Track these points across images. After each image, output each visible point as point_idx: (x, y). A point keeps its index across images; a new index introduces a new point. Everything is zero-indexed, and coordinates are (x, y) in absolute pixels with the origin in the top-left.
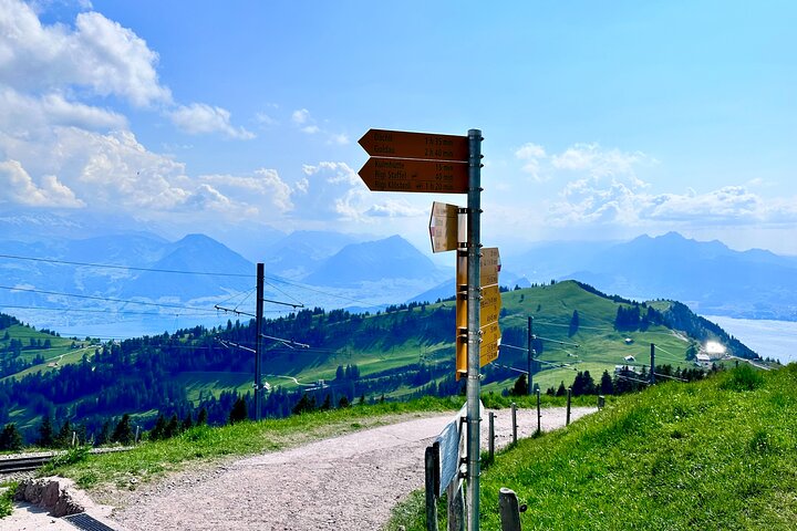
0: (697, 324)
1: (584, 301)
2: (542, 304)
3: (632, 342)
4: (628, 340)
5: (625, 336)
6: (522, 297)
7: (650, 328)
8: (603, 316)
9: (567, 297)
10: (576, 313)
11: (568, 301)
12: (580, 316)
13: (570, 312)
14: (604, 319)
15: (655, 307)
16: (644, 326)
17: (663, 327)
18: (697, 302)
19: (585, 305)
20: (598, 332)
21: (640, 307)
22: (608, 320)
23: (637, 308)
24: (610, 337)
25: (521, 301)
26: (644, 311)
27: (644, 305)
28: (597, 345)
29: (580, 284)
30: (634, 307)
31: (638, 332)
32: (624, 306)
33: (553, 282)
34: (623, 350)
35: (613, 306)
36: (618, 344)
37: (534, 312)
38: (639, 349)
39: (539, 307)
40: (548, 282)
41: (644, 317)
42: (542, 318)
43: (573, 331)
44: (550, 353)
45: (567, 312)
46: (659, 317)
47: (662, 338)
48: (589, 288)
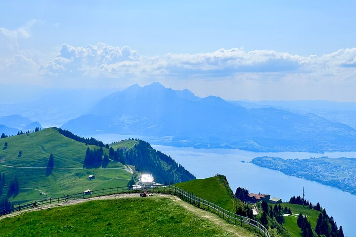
0: (155, 158)
1: (61, 146)
2: (22, 150)
3: (93, 178)
4: (91, 176)
5: (89, 173)
6: (6, 144)
7: (109, 165)
8: (74, 157)
9: (47, 143)
10: (52, 155)
11: (47, 146)
12: (56, 158)
13: (47, 156)
14: (75, 160)
15: (115, 148)
16: (105, 163)
17: (119, 163)
18: (172, 137)
19: (61, 148)
20: (69, 171)
21: (104, 148)
22: (77, 160)
23: (101, 150)
24: (77, 174)
25: (4, 149)
26: (106, 152)
27: (107, 146)
28: (66, 182)
29: (60, 131)
30: (99, 148)
31: (101, 168)
32: (92, 147)
33: (37, 130)
34: (85, 185)
35: (83, 148)
36: (83, 180)
37: (15, 158)
38: (97, 183)
39: (20, 153)
40: (32, 130)
41: (106, 157)
42: (22, 162)
43: (49, 172)
44: (26, 193)
45: (45, 156)
46: (116, 156)
47: (116, 172)
48: (67, 134)
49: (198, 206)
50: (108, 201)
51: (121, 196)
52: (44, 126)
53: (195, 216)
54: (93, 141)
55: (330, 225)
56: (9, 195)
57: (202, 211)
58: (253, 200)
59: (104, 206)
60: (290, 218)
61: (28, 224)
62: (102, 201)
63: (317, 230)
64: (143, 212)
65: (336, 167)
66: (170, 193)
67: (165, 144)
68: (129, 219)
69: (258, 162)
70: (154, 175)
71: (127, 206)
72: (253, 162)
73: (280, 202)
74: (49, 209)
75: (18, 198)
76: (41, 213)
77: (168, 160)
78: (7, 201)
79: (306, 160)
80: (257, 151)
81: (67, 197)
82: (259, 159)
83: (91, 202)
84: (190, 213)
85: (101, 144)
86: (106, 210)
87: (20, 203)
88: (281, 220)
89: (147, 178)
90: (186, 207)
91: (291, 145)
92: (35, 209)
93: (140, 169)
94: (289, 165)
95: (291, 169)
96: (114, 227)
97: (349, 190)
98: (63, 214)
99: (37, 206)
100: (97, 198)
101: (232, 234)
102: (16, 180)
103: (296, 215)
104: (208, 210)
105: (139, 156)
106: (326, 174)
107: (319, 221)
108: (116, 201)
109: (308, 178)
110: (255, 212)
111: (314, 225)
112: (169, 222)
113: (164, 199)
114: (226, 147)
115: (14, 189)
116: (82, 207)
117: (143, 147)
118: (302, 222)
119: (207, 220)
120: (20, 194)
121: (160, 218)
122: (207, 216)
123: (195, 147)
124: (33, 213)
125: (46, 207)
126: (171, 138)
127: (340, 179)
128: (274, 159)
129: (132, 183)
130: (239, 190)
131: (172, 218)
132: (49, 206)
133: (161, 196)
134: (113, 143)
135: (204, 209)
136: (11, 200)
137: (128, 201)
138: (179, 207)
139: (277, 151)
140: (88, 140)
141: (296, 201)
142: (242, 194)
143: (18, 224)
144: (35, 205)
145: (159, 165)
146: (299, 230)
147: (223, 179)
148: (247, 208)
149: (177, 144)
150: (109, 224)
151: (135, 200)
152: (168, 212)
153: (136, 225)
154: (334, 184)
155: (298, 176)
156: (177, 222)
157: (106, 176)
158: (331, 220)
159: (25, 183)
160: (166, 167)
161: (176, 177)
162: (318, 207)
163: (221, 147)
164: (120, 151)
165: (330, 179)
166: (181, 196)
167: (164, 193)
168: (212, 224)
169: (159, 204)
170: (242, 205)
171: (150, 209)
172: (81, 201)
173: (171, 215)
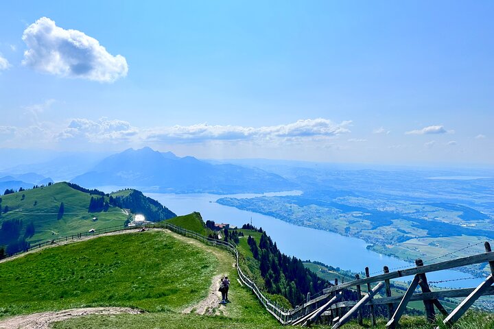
2: (38, 200)
3: (96, 219)
4: (94, 218)
5: (93, 216)
6: (24, 196)
7: (110, 209)
9: (58, 194)
10: (62, 203)
11: (58, 197)
12: (65, 205)
13: (58, 204)
14: (81, 206)
15: (114, 196)
16: (106, 208)
17: (117, 208)
19: (70, 198)
20: (77, 216)
21: (105, 197)
22: (84, 207)
23: (103, 198)
24: (83, 218)
25: (22, 200)
26: (107, 199)
27: (108, 195)
28: (74, 224)
29: (69, 184)
30: (101, 197)
31: (102, 212)
32: (95, 196)
33: (50, 184)
34: (90, 226)
35: (88, 197)
36: (87, 222)
37: (31, 206)
38: (100, 223)
39: (36, 202)
40: (46, 184)
41: (107, 203)
42: (37, 210)
43: (59, 217)
44: (40, 234)
45: (57, 204)
46: (115, 202)
47: (115, 214)
48: (75, 187)
49: (185, 235)
50: (114, 236)
51: (124, 232)
52: (55, 181)
53: (183, 243)
54: (96, 192)
55: (268, 242)
56: (26, 237)
57: (187, 238)
58: (218, 228)
59: (111, 240)
60: (243, 239)
61: (48, 257)
62: (110, 236)
63: (260, 246)
64: (142, 242)
65: (271, 203)
66: (162, 227)
67: (154, 192)
68: (132, 248)
69: (221, 202)
70: (145, 215)
71: (129, 239)
72: (217, 202)
73: (236, 228)
74: (66, 245)
75: (33, 239)
76: (59, 248)
77: (156, 203)
78: (24, 240)
79: (253, 199)
80: (220, 194)
81: (80, 235)
82: (221, 199)
83: (100, 238)
84: (179, 240)
85: (102, 194)
86: (112, 243)
87: (35, 242)
88: (237, 241)
89: (140, 218)
90: (175, 237)
91: (243, 189)
92: (54, 245)
93: (134, 211)
94: (241, 203)
95: (243, 206)
96: (121, 255)
97: (279, 218)
98: (78, 248)
99: (55, 243)
100: (104, 235)
101: (211, 253)
102: (32, 224)
103: (246, 237)
104: (192, 237)
105: (133, 201)
106: (265, 207)
107: (262, 240)
108: (121, 235)
109: (254, 211)
110: (220, 237)
111: (258, 242)
112: (164, 248)
113: (158, 232)
114: (199, 192)
115: (31, 232)
116: (94, 241)
117: (137, 195)
118: (251, 241)
119: (192, 244)
120: (36, 235)
121: (157, 246)
122: (191, 242)
123: (177, 193)
124: (52, 249)
125: (63, 243)
126: (158, 187)
127: (274, 210)
128: (232, 199)
129: (128, 222)
130: (208, 221)
131: (166, 245)
132: (66, 242)
133: (156, 229)
134: (113, 193)
135: (189, 237)
136: (28, 240)
137: (130, 235)
138: (170, 237)
139: (233, 194)
140: (92, 191)
141: (247, 227)
142: (210, 224)
143: (40, 258)
144: (53, 243)
145: (149, 208)
146: (249, 247)
147: (198, 214)
148: (215, 234)
149: (162, 191)
150: (116, 253)
151: (135, 234)
152: (162, 241)
153: (138, 253)
154: (270, 214)
155: (247, 210)
156: (170, 248)
157: (107, 218)
158: (269, 239)
159: (40, 226)
160: (154, 209)
161: (162, 216)
162: (261, 230)
163: (195, 193)
164: (118, 198)
165: (267, 210)
166: (171, 229)
167: (158, 228)
168: (196, 247)
169: (154, 236)
170: (212, 232)
171: (148, 240)
172: (92, 237)
173: (164, 243)
